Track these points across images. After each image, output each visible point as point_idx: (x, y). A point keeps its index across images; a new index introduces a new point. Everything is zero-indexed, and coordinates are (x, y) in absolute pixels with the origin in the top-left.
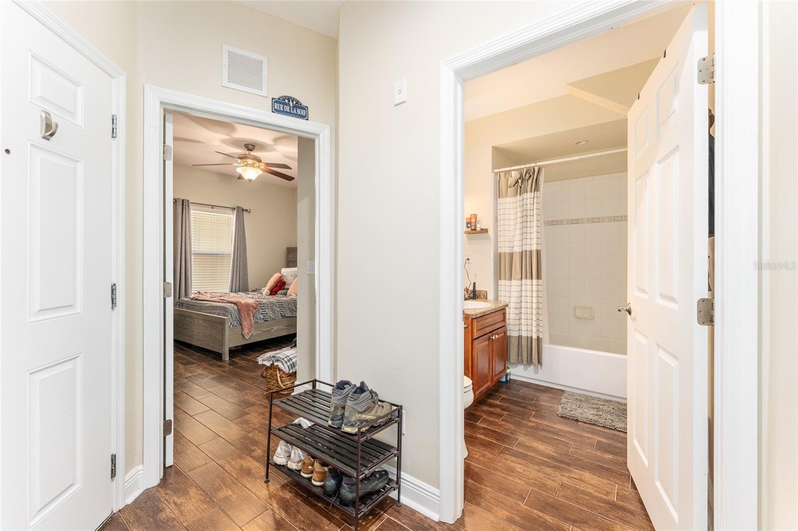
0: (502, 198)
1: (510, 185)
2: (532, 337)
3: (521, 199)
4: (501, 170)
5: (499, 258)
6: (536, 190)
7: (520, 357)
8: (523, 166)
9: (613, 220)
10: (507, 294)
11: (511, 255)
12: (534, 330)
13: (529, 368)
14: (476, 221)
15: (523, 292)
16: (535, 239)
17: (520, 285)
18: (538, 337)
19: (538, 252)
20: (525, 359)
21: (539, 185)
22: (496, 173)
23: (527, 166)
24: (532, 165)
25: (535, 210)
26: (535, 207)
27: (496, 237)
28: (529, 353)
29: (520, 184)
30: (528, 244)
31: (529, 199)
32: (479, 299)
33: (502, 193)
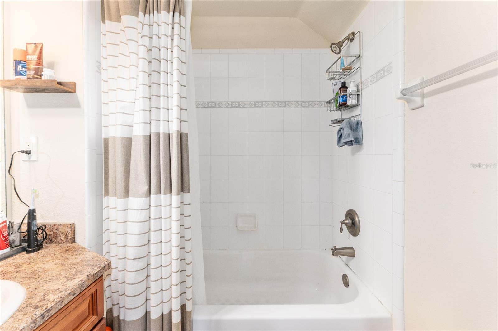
2: (170, 314)
5: (103, 148)
10: (120, 229)
14: (39, 58)
15: (152, 221)
17: (147, 207)
25: (175, 50)
30: (161, 119)
31: (163, 25)
32: (53, 245)
33: (109, 10)
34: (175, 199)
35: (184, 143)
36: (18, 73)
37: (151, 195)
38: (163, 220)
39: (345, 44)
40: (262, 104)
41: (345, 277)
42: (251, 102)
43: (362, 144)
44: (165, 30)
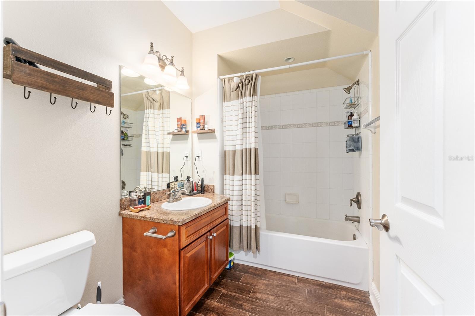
0: (227, 101)
1: (233, 89)
2: (251, 226)
3: (242, 102)
4: (226, 76)
5: (224, 155)
6: (254, 94)
7: (241, 245)
8: (243, 74)
9: (312, 126)
10: (231, 188)
11: (234, 152)
12: (253, 221)
13: (249, 253)
14: (204, 121)
15: (244, 186)
16: (253, 138)
17: (242, 180)
18: (256, 226)
19: (256, 150)
20: (245, 247)
21: (256, 90)
22: (222, 80)
23: (247, 73)
24: (251, 72)
25: (253, 112)
26: (253, 109)
27: (222, 136)
28: (249, 241)
29: (241, 89)
30: (247, 142)
31: (248, 102)
32: (207, 193)
33: (226, 97)
34: (253, 176)
35: (256, 152)
36: (197, 128)
37: (244, 175)
38: (248, 186)
39: (353, 88)
40: (302, 126)
41: (354, 235)
42: (294, 125)
43: (361, 150)
44: (249, 104)
